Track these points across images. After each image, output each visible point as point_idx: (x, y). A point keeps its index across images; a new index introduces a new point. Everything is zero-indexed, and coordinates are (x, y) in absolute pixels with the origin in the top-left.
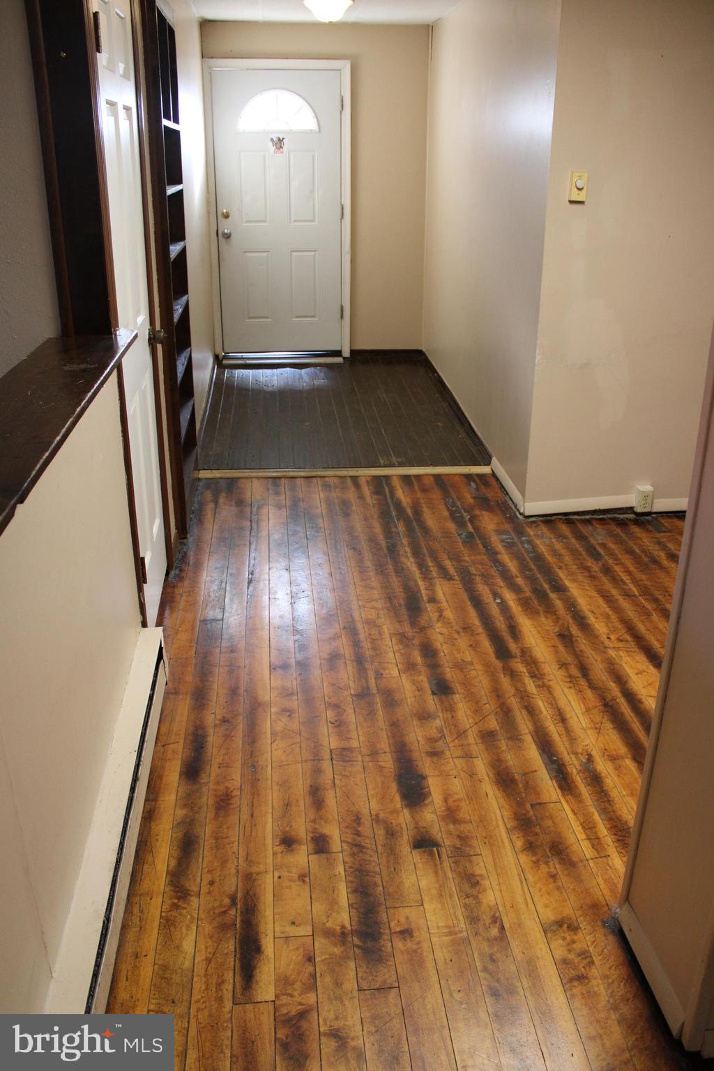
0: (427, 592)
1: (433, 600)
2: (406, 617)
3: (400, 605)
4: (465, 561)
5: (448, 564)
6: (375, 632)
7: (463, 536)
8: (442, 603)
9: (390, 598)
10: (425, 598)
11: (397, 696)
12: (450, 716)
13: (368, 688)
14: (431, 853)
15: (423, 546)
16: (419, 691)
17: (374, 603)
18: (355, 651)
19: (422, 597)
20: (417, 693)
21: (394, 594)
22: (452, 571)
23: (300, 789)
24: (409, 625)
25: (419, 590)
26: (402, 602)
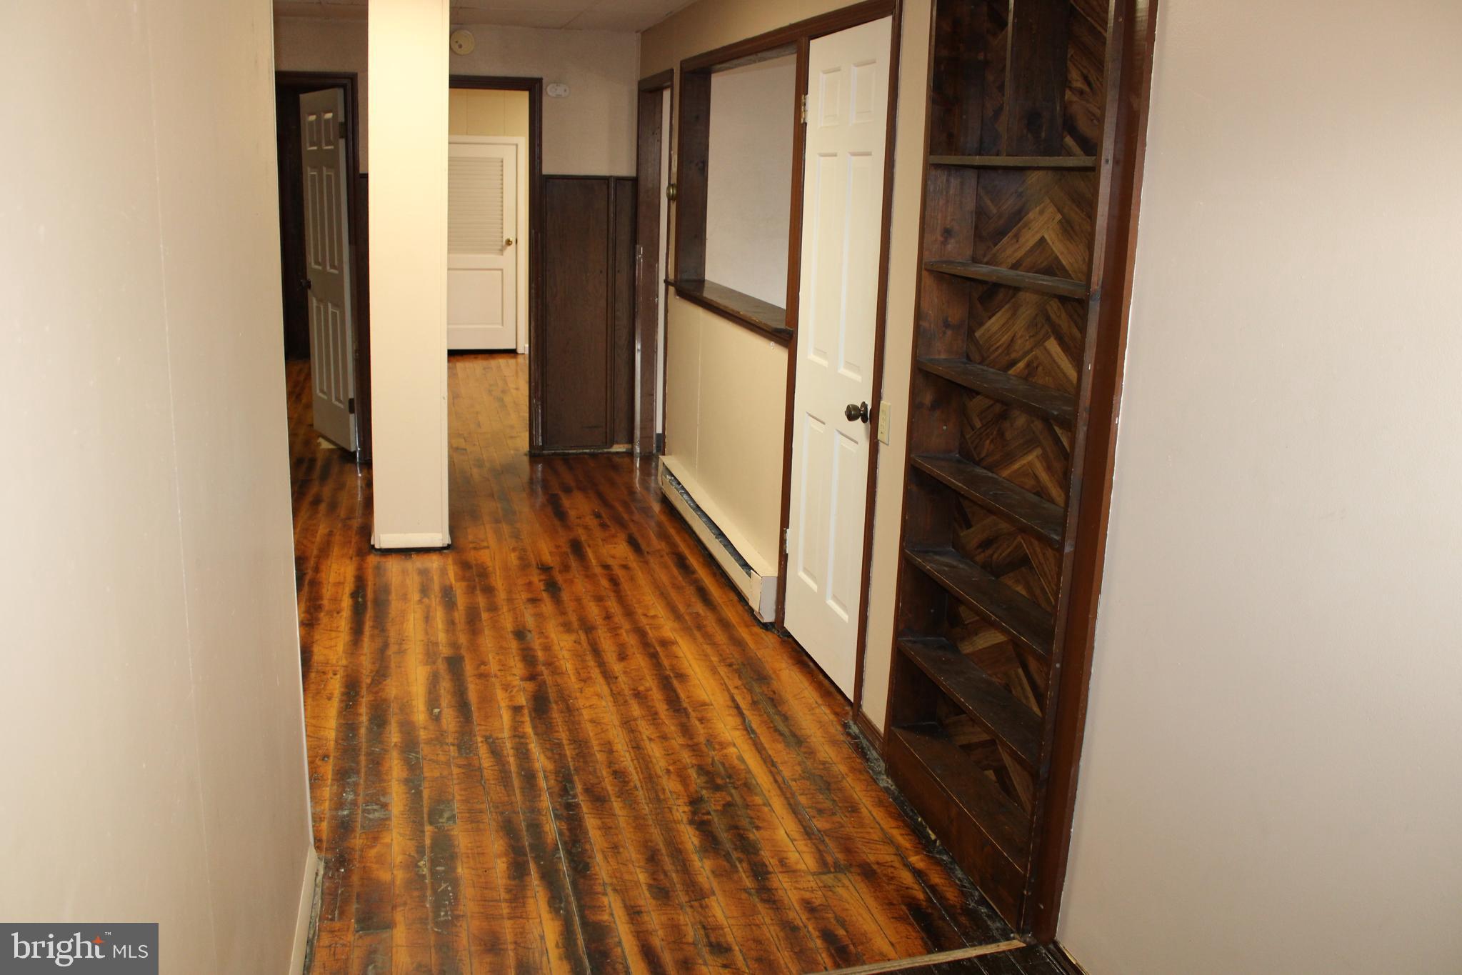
0: (522, 719)
1: (517, 710)
2: (550, 691)
3: (556, 703)
4: (459, 767)
5: (486, 761)
6: (584, 675)
7: (446, 815)
8: (509, 706)
9: (570, 711)
10: (526, 711)
11: (561, 629)
12: (519, 619)
13: (586, 633)
14: (542, 565)
15: (518, 792)
16: (542, 633)
17: (587, 704)
18: (602, 659)
19: (530, 712)
20: (544, 631)
21: (563, 714)
22: (483, 750)
23: (626, 586)
24: (547, 682)
25: (532, 720)
26: (554, 706)
